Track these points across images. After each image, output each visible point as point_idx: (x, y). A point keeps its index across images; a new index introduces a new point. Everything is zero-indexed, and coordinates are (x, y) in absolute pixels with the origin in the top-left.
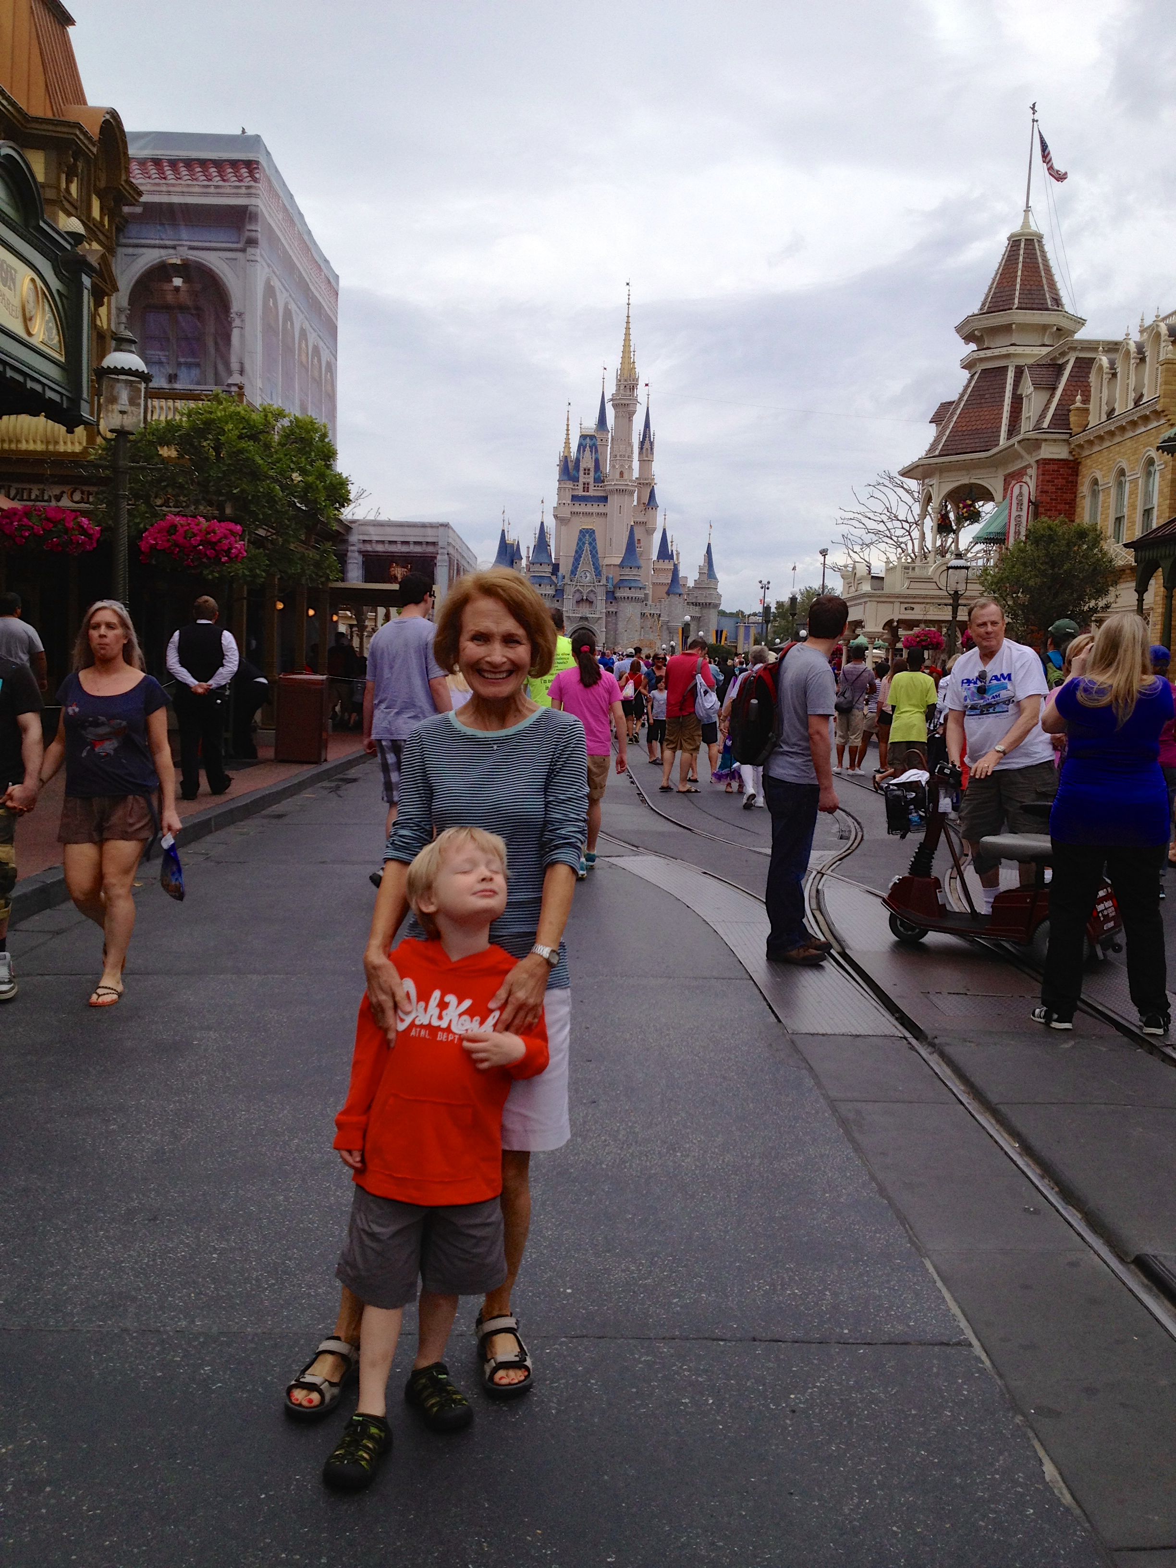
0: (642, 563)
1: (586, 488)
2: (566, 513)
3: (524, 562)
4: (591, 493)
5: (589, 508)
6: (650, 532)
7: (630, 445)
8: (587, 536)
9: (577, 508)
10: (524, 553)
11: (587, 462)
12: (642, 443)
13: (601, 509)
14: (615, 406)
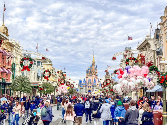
0: (96, 82)
1: (89, 74)
2: (87, 77)
3: (82, 83)
4: (90, 74)
5: (90, 76)
6: (97, 79)
7: (94, 69)
8: (90, 79)
9: (88, 76)
10: (82, 82)
11: (89, 71)
12: (96, 68)
13: (91, 76)
14: (92, 65)
